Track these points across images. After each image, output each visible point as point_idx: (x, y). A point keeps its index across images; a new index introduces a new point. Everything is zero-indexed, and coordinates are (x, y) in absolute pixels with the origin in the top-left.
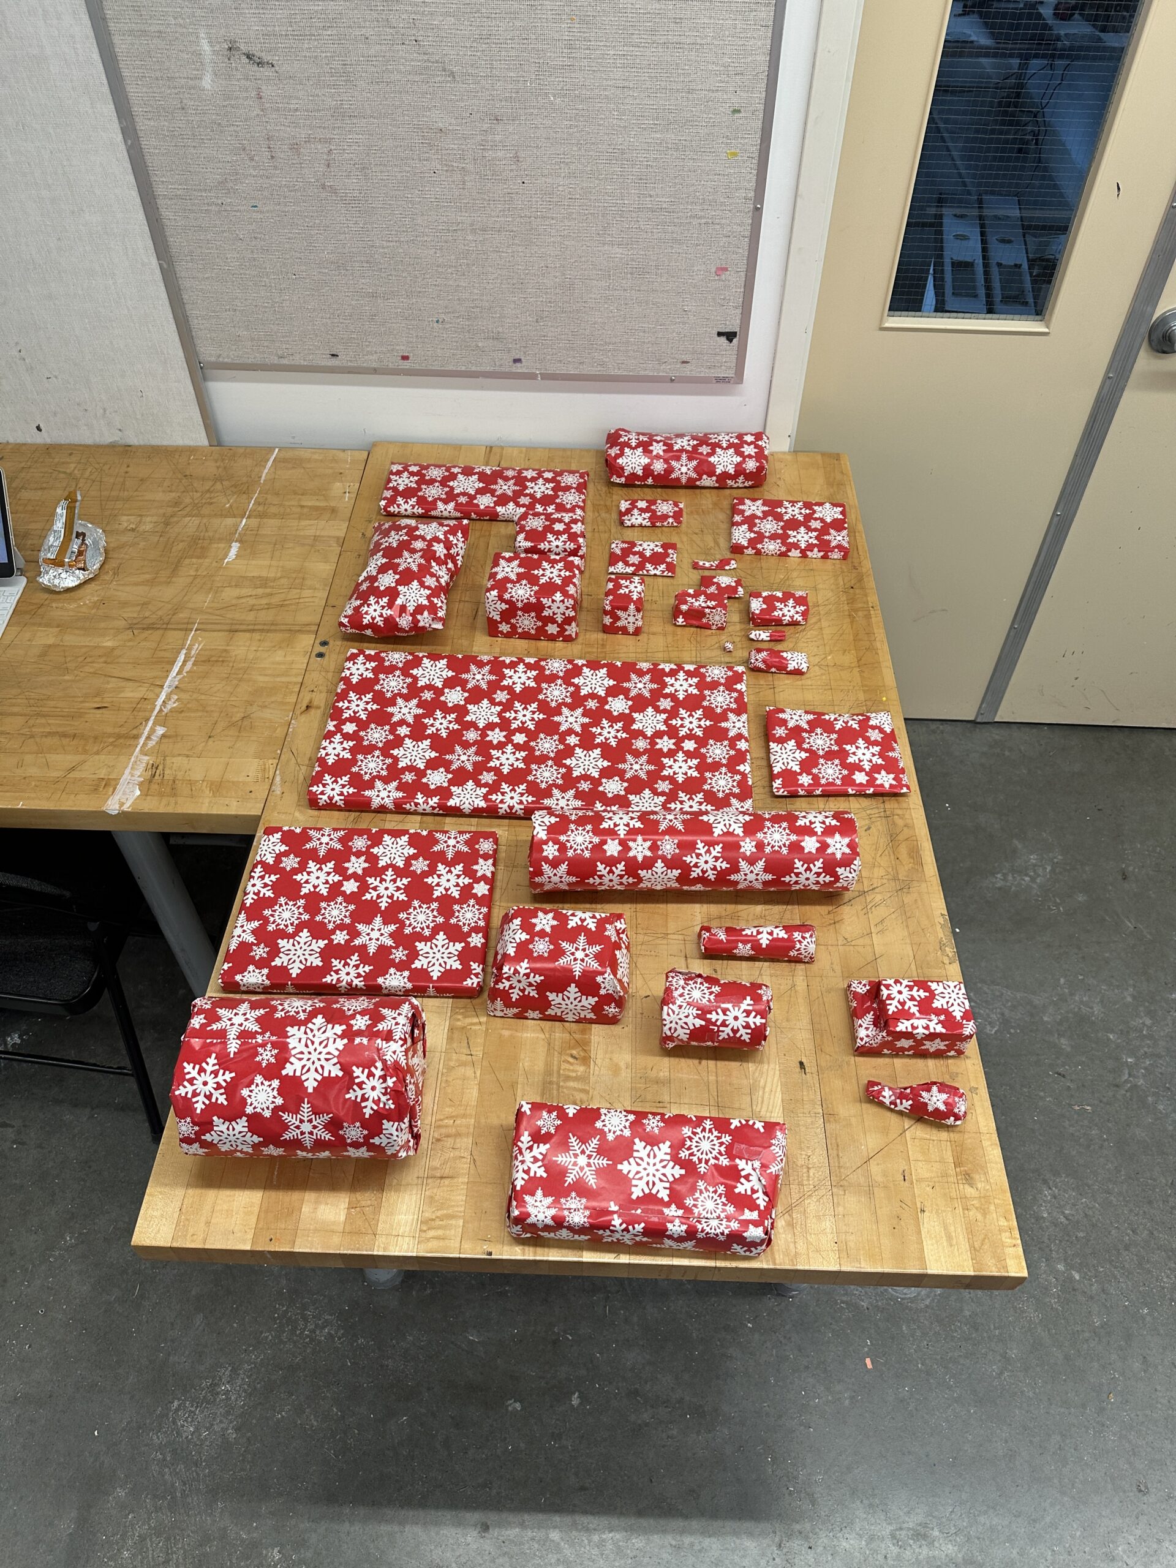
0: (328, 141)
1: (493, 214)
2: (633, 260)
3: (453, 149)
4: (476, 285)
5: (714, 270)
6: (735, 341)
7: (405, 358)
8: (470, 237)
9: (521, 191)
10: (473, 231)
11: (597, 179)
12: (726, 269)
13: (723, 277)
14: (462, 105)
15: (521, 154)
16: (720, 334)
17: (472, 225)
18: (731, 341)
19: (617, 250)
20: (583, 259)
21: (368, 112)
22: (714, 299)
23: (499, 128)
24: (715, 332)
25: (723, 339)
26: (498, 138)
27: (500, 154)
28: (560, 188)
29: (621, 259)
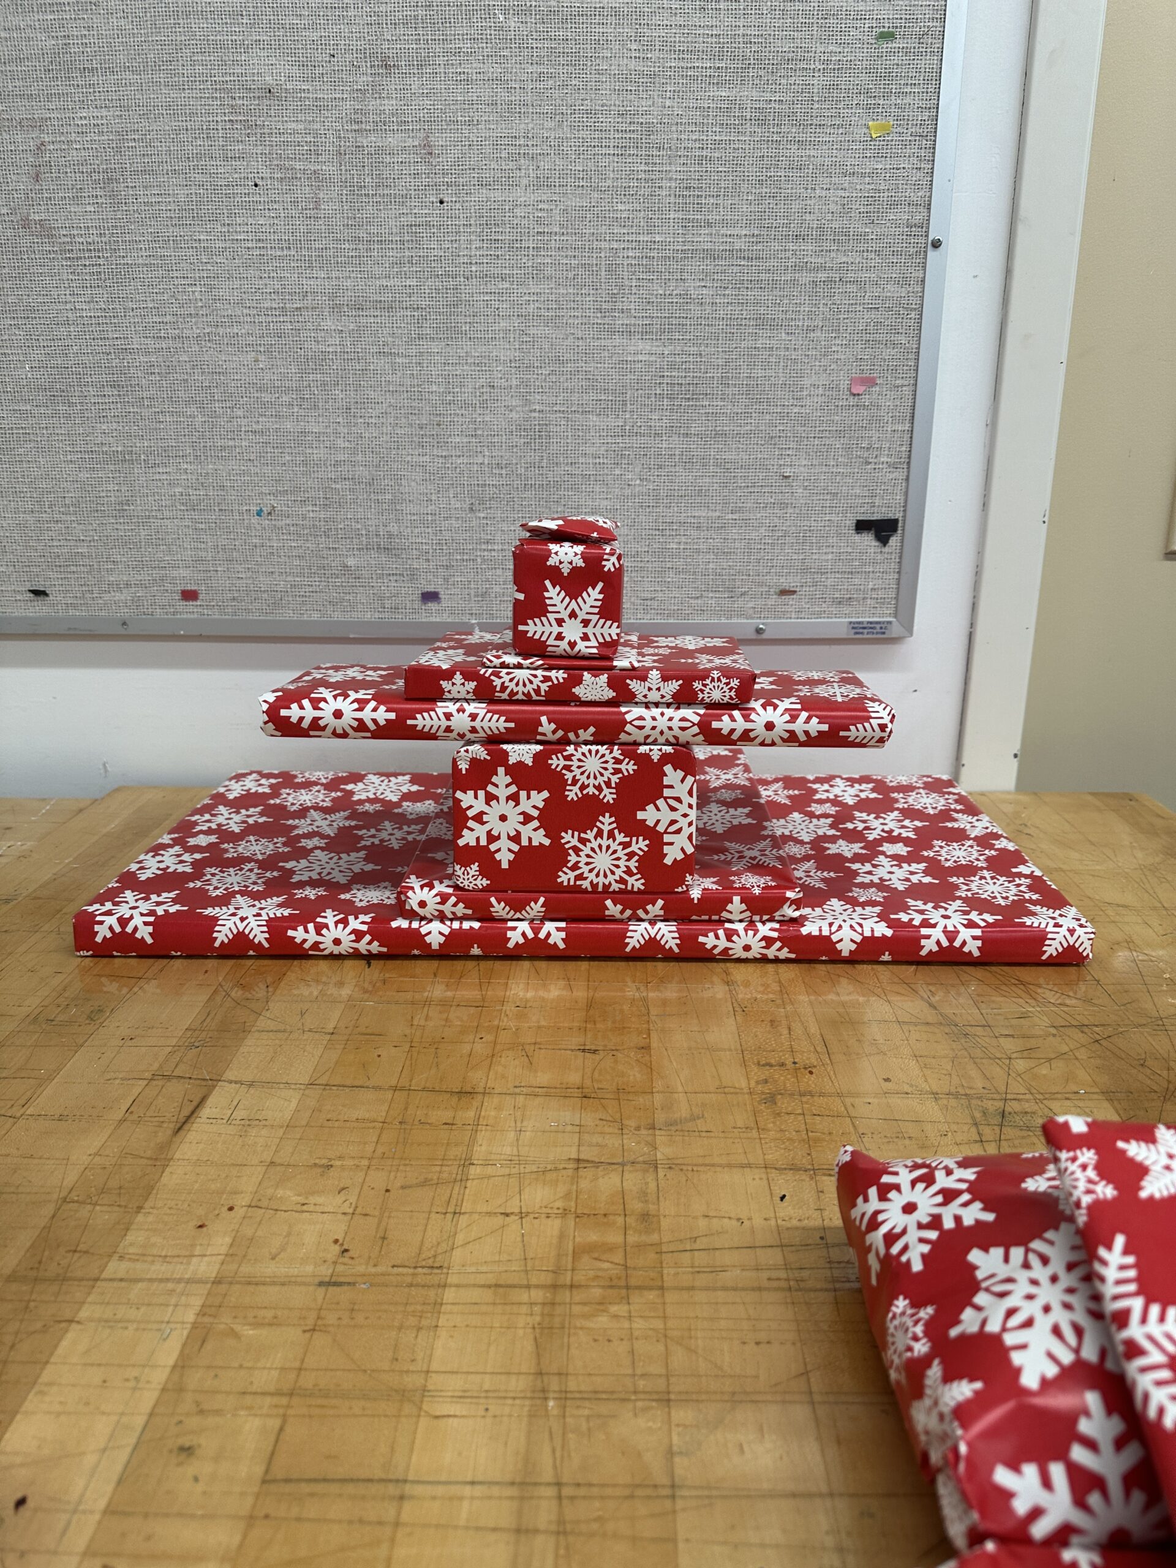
0: (39, 124)
1: (377, 270)
2: (672, 366)
3: (295, 132)
4: (341, 429)
5: (844, 384)
6: (894, 541)
7: (189, 595)
8: (329, 324)
9: (435, 220)
10: (336, 309)
11: (597, 189)
12: (870, 382)
13: (866, 400)
14: (315, 36)
15: (438, 140)
16: (862, 526)
17: (333, 296)
18: (883, 540)
19: (641, 345)
20: (570, 367)
21: (122, 58)
22: (848, 449)
23: (392, 84)
24: (851, 522)
25: (868, 540)
26: (389, 105)
27: (393, 140)
28: (519, 212)
29: (650, 364)
